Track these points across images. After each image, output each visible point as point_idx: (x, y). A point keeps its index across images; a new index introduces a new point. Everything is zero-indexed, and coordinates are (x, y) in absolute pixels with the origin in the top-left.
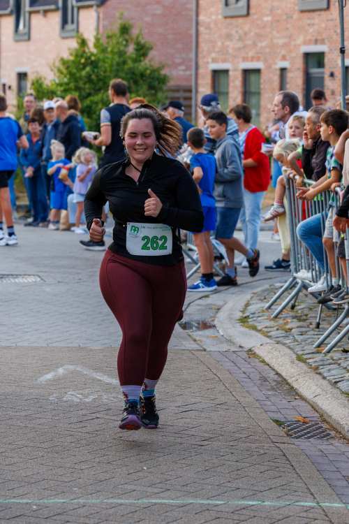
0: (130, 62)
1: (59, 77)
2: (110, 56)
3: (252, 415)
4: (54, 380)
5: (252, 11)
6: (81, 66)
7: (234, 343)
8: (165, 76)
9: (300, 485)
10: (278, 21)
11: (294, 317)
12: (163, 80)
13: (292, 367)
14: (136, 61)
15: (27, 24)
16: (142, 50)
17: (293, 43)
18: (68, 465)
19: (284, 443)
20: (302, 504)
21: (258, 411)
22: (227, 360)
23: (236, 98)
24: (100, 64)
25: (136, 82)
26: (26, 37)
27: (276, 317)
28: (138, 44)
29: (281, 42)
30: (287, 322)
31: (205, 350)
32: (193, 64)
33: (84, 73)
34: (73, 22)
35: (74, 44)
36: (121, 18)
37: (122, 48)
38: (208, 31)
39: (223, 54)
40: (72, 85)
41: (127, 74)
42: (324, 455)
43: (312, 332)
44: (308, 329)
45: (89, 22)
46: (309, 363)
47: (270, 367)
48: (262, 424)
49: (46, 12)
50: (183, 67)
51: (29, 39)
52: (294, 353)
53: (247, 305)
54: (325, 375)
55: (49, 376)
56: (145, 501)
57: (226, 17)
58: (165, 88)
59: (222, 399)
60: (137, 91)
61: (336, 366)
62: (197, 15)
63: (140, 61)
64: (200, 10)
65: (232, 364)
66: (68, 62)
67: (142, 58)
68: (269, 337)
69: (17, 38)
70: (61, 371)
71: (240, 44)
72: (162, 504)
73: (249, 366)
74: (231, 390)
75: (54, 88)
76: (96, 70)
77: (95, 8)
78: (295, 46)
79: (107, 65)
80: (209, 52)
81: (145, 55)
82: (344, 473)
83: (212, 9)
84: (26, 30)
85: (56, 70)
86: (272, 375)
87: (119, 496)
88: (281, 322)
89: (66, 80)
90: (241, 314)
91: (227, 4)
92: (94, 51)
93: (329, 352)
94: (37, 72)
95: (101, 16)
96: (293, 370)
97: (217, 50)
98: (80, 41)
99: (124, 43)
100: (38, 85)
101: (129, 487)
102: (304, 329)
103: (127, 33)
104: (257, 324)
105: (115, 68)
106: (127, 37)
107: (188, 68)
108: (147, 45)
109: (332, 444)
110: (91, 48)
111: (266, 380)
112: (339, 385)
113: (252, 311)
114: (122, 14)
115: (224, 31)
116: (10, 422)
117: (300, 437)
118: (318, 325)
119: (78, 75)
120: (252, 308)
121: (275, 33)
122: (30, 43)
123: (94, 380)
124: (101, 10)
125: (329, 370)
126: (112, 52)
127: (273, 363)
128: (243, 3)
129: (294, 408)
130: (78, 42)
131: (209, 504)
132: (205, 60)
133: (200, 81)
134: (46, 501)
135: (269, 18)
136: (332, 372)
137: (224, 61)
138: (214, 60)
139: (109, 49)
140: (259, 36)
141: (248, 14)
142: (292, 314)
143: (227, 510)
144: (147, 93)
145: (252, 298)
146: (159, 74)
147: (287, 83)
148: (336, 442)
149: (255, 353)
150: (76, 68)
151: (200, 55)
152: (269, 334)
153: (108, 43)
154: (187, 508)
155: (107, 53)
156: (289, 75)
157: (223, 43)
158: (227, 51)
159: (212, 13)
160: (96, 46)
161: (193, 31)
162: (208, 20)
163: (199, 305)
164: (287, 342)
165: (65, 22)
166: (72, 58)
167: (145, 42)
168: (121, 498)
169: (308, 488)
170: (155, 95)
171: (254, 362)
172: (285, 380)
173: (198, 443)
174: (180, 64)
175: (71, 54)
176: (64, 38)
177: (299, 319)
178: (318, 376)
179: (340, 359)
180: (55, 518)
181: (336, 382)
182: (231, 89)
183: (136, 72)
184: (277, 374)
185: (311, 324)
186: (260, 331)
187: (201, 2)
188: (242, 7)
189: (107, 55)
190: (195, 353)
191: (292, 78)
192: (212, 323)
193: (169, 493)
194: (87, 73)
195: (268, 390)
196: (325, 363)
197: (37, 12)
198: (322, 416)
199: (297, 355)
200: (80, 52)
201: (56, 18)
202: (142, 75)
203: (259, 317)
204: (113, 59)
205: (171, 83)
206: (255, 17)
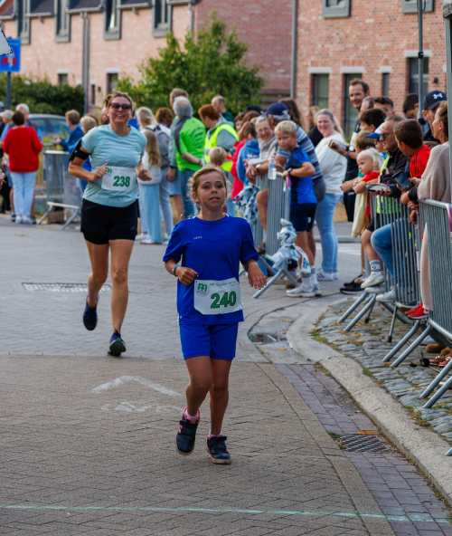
0: (222, 63)
1: (148, 78)
2: (202, 57)
3: (308, 427)
4: (108, 390)
5: (354, 13)
6: (171, 67)
7: (302, 356)
8: (260, 78)
9: (343, 496)
10: (381, 23)
11: (367, 331)
12: (257, 84)
13: (357, 381)
14: (228, 63)
15: (118, 23)
16: (236, 52)
17: (396, 47)
18: (109, 474)
19: (335, 456)
20: (342, 514)
21: (315, 424)
22: (292, 373)
23: (336, 104)
24: (192, 65)
25: (229, 86)
26: (118, 37)
27: (348, 330)
28: (231, 45)
29: (383, 45)
30: (360, 336)
31: (271, 363)
32: (292, 66)
33: (173, 74)
34: (166, 21)
35: (164, 44)
36: (214, 18)
37: (214, 49)
38: (307, 33)
39: (323, 58)
40: (161, 87)
41: (218, 76)
42: (374, 467)
43: (383, 346)
44: (379, 343)
45: (183, 22)
46: (374, 377)
47: (336, 381)
48: (316, 437)
49: (138, 9)
50: (282, 71)
51: (120, 38)
52: (362, 366)
53: (322, 318)
54: (389, 388)
55: (105, 386)
56: (182, 509)
57: (326, 19)
58: (259, 92)
59: (279, 411)
60: (230, 94)
61: (401, 380)
62: (297, 15)
63: (234, 63)
64: (299, 11)
65: (297, 377)
66: (157, 62)
67: (235, 60)
68: (339, 350)
69: (108, 38)
70: (118, 381)
71: (341, 48)
72: (199, 513)
73: (314, 379)
74: (291, 402)
75: (142, 90)
76: (186, 72)
77: (190, 6)
78: (398, 50)
79: (198, 67)
80: (309, 55)
81: (238, 57)
82: (391, 485)
83: (312, 10)
84: (117, 29)
85: (145, 72)
86: (337, 389)
87: (156, 504)
88: (353, 335)
89: (154, 81)
90: (313, 327)
91: (327, 5)
92: (186, 52)
93: (397, 366)
94: (125, 73)
95: (196, 14)
96: (357, 384)
97: (316, 52)
98: (170, 41)
99: (217, 43)
100: (126, 86)
101: (167, 496)
102: (374, 343)
103: (220, 34)
104: (329, 338)
105: (206, 70)
106: (220, 37)
107: (287, 72)
108: (241, 46)
109: (384, 457)
110: (182, 49)
111: (328, 393)
112: (401, 399)
113: (326, 324)
114: (215, 13)
115: (325, 33)
116: (57, 431)
117: (353, 450)
118: (390, 339)
119: (167, 76)
120: (326, 321)
121: (377, 36)
122: (121, 42)
123: (150, 390)
124: (196, 8)
125: (394, 384)
126: (204, 53)
127: (339, 376)
128: (344, 4)
129: (353, 421)
130: (168, 42)
131: (246, 514)
132: (305, 63)
133: (298, 86)
134: (80, 508)
135: (371, 21)
136: (397, 386)
137: (324, 65)
138: (314, 64)
139: (201, 50)
140: (361, 38)
141: (350, 15)
142: (365, 327)
143: (264, 519)
144: (239, 96)
145: (328, 310)
146: (253, 77)
147: (389, 89)
148: (389, 456)
149: (322, 367)
150: (167, 69)
151: (299, 58)
152: (340, 348)
153: (200, 43)
154: (223, 517)
155: (199, 53)
156: (392, 81)
157: (323, 46)
158: (328, 54)
159: (312, 14)
160: (187, 46)
161: (292, 33)
162: (308, 21)
163: (272, 317)
164: (357, 355)
165: (158, 20)
166: (161, 59)
167: (240, 43)
168: (158, 507)
169: (351, 500)
170: (249, 98)
171: (320, 375)
172: (349, 394)
173: (248, 454)
174: (279, 68)
175: (161, 55)
176: (156, 38)
177: (372, 333)
178: (381, 390)
179: (407, 373)
180: (87, 524)
181: (399, 396)
182: (331, 94)
183: (228, 74)
184: (342, 387)
185: (383, 338)
186: (329, 344)
187: (301, 3)
188: (345, 8)
189: (198, 56)
190: (260, 365)
191: (395, 83)
192: (283, 336)
193: (208, 502)
194: (177, 74)
195: (330, 403)
196: (392, 377)
197: (130, 9)
198: (380, 429)
199: (364, 368)
200: (170, 53)
201: (149, 16)
202: (235, 78)
203: (331, 330)
204: (204, 60)
205: (267, 87)
206: (357, 18)
